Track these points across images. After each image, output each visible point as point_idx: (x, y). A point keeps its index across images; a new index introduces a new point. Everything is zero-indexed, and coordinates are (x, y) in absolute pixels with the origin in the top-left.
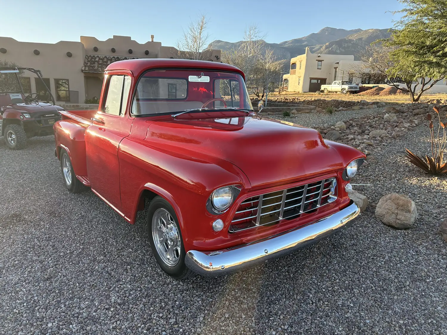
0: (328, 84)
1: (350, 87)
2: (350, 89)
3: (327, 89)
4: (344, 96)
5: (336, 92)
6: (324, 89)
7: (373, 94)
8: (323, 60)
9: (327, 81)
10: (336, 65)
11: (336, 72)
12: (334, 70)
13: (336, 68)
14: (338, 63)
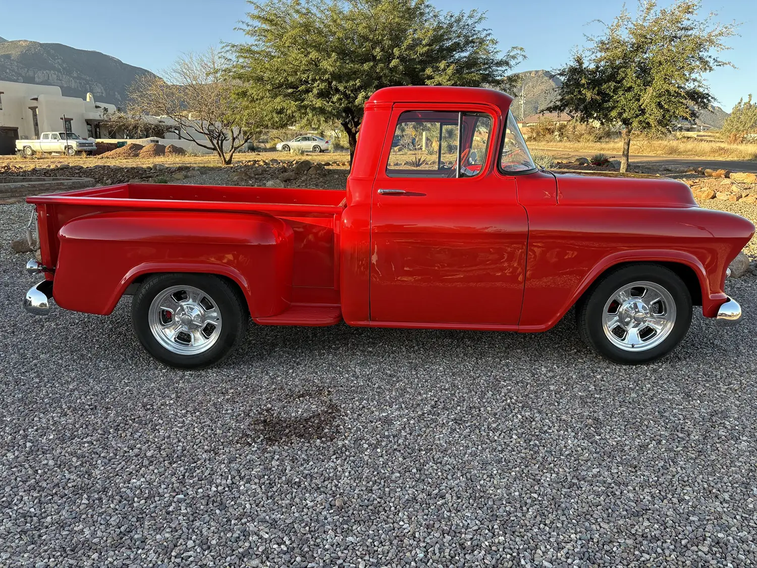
0: (22, 139)
1: (80, 143)
2: (80, 146)
3: (30, 147)
4: (79, 159)
5: (50, 153)
6: (24, 147)
7: (128, 156)
8: (3, 93)
9: (20, 134)
10: (34, 104)
11: (35, 115)
12: (30, 112)
13: (33, 109)
14: (36, 99)
